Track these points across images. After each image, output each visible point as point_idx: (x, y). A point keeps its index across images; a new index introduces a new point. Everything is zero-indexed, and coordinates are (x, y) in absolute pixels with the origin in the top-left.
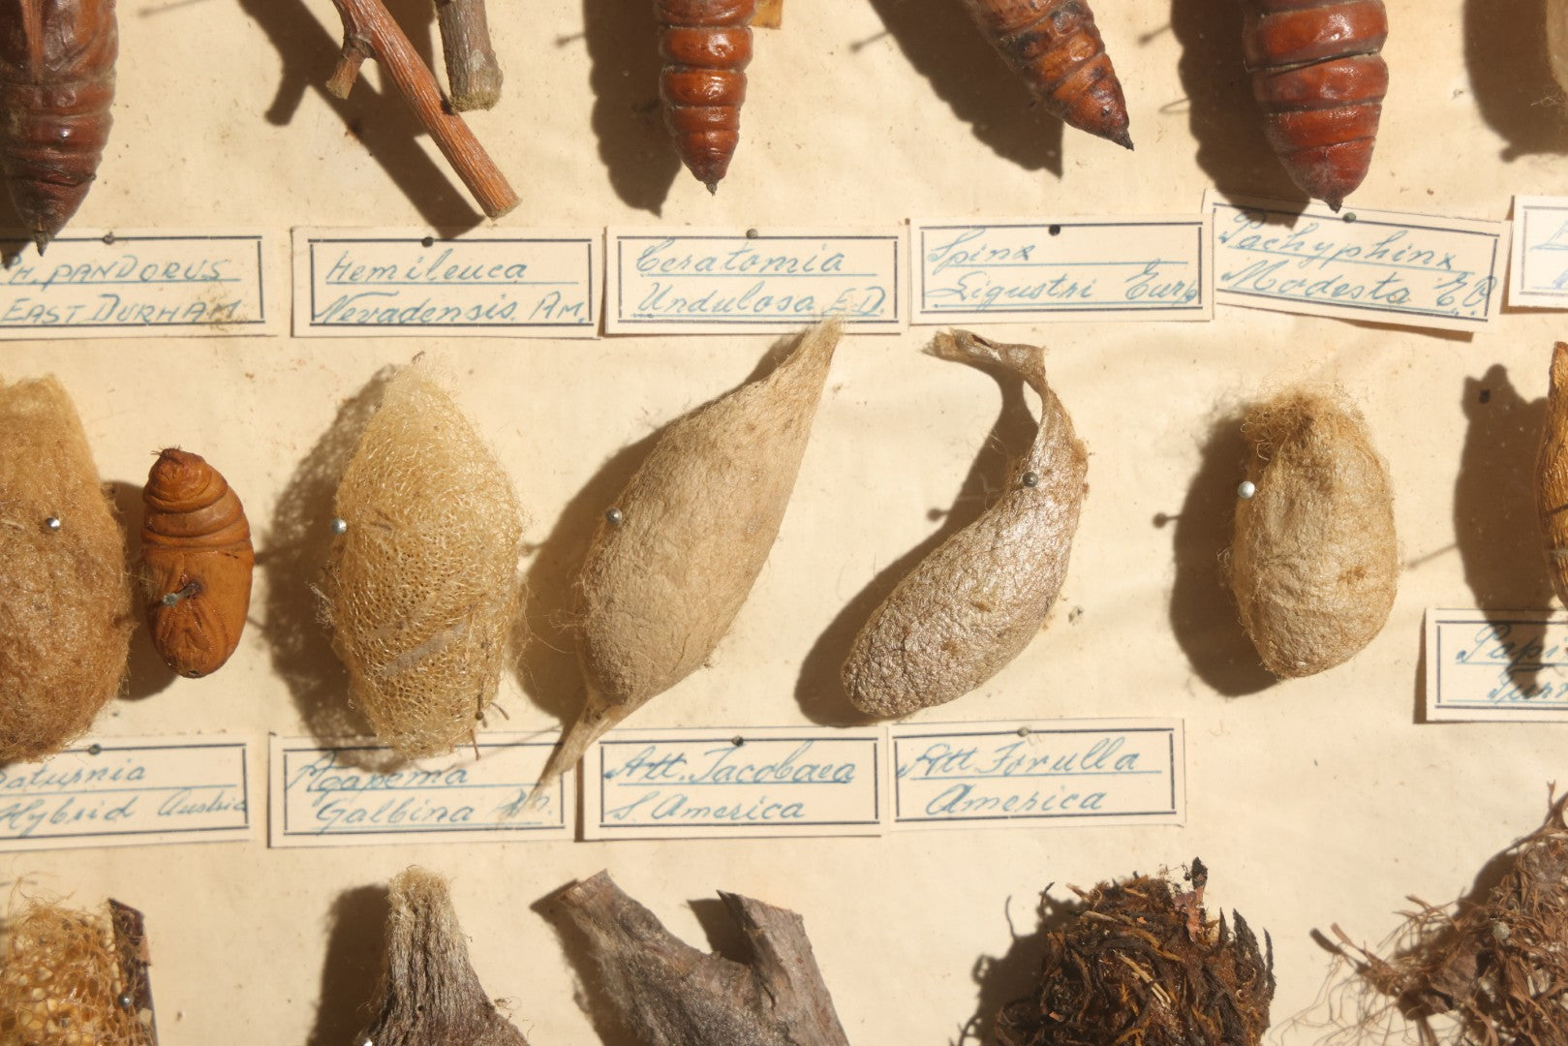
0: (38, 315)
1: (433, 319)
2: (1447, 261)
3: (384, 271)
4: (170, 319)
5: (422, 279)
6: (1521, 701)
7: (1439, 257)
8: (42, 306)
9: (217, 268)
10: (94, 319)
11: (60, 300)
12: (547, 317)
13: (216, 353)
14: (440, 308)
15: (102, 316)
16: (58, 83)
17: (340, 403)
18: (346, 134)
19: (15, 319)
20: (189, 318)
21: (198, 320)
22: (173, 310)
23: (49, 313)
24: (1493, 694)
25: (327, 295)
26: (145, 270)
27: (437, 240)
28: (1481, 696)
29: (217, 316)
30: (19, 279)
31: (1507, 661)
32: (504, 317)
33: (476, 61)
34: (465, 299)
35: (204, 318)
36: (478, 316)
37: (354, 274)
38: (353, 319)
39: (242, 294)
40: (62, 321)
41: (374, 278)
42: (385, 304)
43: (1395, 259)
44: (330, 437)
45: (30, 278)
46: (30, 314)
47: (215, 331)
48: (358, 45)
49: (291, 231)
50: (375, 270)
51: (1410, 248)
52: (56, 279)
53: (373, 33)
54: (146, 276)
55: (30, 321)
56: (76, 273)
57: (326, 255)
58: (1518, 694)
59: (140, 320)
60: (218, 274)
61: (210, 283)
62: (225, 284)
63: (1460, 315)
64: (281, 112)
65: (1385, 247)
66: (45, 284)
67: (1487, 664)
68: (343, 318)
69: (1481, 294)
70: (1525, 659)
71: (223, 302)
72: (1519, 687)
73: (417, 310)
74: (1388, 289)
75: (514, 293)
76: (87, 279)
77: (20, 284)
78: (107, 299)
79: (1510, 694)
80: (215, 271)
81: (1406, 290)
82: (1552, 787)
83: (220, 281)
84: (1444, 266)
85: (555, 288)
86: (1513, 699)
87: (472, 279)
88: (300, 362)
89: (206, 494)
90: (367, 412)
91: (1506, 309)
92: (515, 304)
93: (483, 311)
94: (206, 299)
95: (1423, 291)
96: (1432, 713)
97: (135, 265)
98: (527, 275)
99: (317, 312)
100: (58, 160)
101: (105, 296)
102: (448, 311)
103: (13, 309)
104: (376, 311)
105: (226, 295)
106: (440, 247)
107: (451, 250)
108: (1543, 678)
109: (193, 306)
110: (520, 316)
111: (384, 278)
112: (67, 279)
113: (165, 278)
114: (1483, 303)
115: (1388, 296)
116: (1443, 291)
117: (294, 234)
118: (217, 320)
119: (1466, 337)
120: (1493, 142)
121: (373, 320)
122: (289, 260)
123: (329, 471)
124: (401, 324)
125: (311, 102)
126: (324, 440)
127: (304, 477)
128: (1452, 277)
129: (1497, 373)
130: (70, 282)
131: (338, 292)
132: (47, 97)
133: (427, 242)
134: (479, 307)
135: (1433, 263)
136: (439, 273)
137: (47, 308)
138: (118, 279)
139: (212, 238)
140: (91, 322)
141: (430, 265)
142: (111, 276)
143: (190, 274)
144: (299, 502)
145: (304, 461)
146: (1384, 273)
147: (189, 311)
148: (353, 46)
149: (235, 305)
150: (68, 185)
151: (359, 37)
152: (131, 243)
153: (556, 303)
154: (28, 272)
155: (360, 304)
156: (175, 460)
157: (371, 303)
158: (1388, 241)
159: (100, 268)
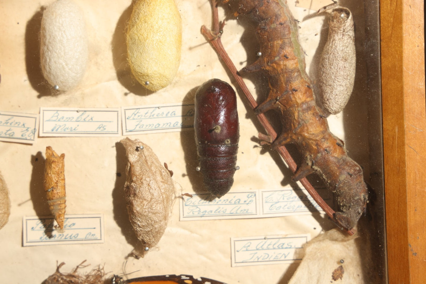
2: (24, 125)
6: (48, 239)
7: (22, 124)
24: (41, 238)
28: (38, 239)
31: (44, 229)
43: (11, 124)
51: (14, 121)
58: (47, 238)
63: (28, 139)
65: (8, 121)
67: (39, 230)
69: (33, 133)
70: (49, 229)
72: (48, 236)
74: (9, 132)
79: (45, 238)
81: (14, 133)
82: (57, 262)
84: (23, 126)
86: (46, 239)
91: (39, 137)
95: (18, 132)
96: (25, 244)
108: (54, 233)
114: (33, 136)
115: (9, 134)
116: (23, 133)
119: (31, 145)
120: (35, 93)
128: (25, 129)
129: (39, 154)
135: (20, 125)
146: (8, 128)
158: (9, 119)
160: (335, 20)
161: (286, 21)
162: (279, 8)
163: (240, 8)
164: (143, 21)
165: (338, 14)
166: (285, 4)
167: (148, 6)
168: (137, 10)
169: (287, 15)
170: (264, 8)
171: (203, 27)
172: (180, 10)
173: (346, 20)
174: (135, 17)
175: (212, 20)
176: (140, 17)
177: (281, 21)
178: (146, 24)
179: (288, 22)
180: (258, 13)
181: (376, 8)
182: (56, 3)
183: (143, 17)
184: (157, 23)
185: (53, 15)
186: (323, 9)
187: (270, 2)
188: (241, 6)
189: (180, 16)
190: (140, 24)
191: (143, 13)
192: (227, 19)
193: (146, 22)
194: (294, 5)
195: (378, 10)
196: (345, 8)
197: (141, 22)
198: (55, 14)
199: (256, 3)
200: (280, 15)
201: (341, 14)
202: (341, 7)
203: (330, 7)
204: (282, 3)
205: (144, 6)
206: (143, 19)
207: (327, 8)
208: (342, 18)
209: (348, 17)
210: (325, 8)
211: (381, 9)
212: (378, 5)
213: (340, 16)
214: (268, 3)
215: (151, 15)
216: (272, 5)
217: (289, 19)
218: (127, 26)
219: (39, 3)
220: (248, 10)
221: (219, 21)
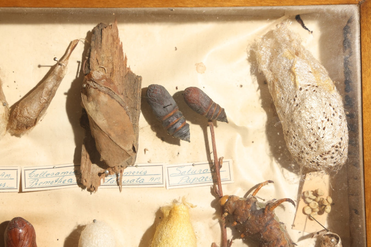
160: (327, 244)
161: (286, 244)
162: (280, 233)
163: (247, 231)
164: (165, 242)
165: (329, 239)
166: (284, 229)
167: (170, 229)
168: (160, 232)
169: (287, 239)
170: (267, 233)
171: (213, 244)
172: (196, 232)
173: (336, 244)
174: (158, 238)
175: (221, 238)
176: (162, 238)
177: (282, 244)
178: (168, 245)
179: (287, 245)
180: (262, 237)
181: (363, 238)
182: (92, 225)
183: (166, 239)
184: (177, 244)
185: (90, 236)
186: (316, 234)
187: (273, 228)
188: (248, 229)
189: (196, 237)
190: (163, 244)
191: (166, 235)
192: (234, 238)
193: (167, 243)
194: (291, 228)
195: (365, 240)
196: (335, 234)
197: (164, 243)
198: (91, 235)
199: (261, 228)
200: (281, 239)
201: (332, 239)
202: (331, 233)
203: (322, 233)
204: (282, 229)
205: (167, 229)
206: (165, 240)
207: (320, 233)
208: (333, 242)
209: (338, 242)
210: (318, 233)
211: (367, 239)
212: (365, 236)
213: (331, 241)
214: (271, 229)
215: (172, 237)
216: (274, 231)
217: (288, 243)
218: (151, 245)
219: (77, 223)
220: (253, 234)
221: (228, 239)
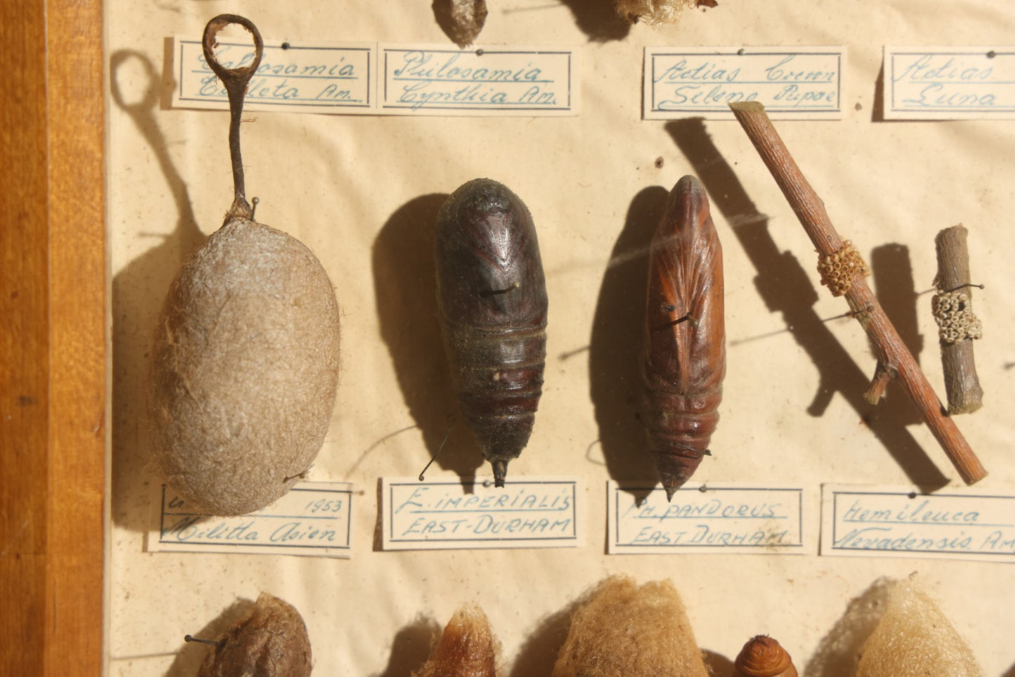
0: (657, 539)
1: (914, 546)
3: (882, 514)
4: (741, 542)
5: (908, 520)
8: (660, 533)
9: (772, 509)
10: (692, 541)
11: (671, 528)
12: (992, 547)
13: (769, 565)
14: (919, 538)
15: (698, 538)
16: (696, 394)
17: (848, 600)
18: (860, 423)
19: (643, 541)
20: (753, 542)
21: (759, 543)
22: (743, 536)
23: (664, 537)
25: (844, 529)
26: (725, 510)
27: (919, 494)
29: (772, 541)
30: (645, 514)
32: (963, 547)
33: (968, 384)
34: (936, 534)
35: (763, 542)
36: (945, 546)
37: (862, 515)
38: (861, 545)
39: (789, 527)
40: (672, 542)
41: (875, 519)
42: (882, 536)
44: (842, 623)
45: (652, 514)
46: (652, 537)
47: (770, 551)
48: (889, 371)
49: (822, 486)
50: (877, 513)
52: (669, 515)
53: (900, 363)
54: (726, 514)
55: (651, 542)
56: (681, 511)
57: (845, 502)
59: (721, 543)
60: (773, 514)
61: (768, 519)
62: (778, 520)
64: (818, 408)
66: (662, 518)
68: (854, 544)
71: (775, 532)
73: (903, 540)
75: (970, 531)
76: (689, 515)
77: (646, 517)
78: (701, 529)
80: (771, 511)
83: (774, 518)
85: (997, 529)
87: (942, 521)
88: (824, 573)
89: (781, 666)
90: (867, 607)
92: (970, 539)
93: (949, 542)
94: (765, 530)
97: (719, 506)
98: (980, 520)
99: (837, 540)
100: (691, 442)
101: (700, 526)
102: (924, 542)
103: (641, 534)
104: (876, 540)
105: (777, 528)
106: (920, 499)
107: (927, 502)
109: (756, 534)
110: (974, 546)
111: (882, 519)
112: (675, 515)
113: (738, 515)
117: (824, 488)
118: (773, 543)
121: (874, 546)
122: (819, 505)
123: (840, 646)
124: (893, 550)
125: (839, 403)
126: (837, 626)
127: (824, 650)
130: (677, 517)
131: (850, 527)
132: (688, 403)
133: (912, 496)
134: (945, 540)
136: (919, 517)
137: (662, 535)
138: (708, 515)
139: (770, 490)
140: (690, 543)
141: (913, 511)
142: (703, 513)
143: (755, 513)
144: (820, 667)
145: (824, 639)
147: (754, 537)
148: (885, 371)
149: (783, 534)
150: (694, 458)
151: (890, 365)
152: (717, 492)
153: (998, 539)
154: (651, 510)
155: (865, 536)
156: (764, 643)
157: (872, 535)
159: (697, 508)
